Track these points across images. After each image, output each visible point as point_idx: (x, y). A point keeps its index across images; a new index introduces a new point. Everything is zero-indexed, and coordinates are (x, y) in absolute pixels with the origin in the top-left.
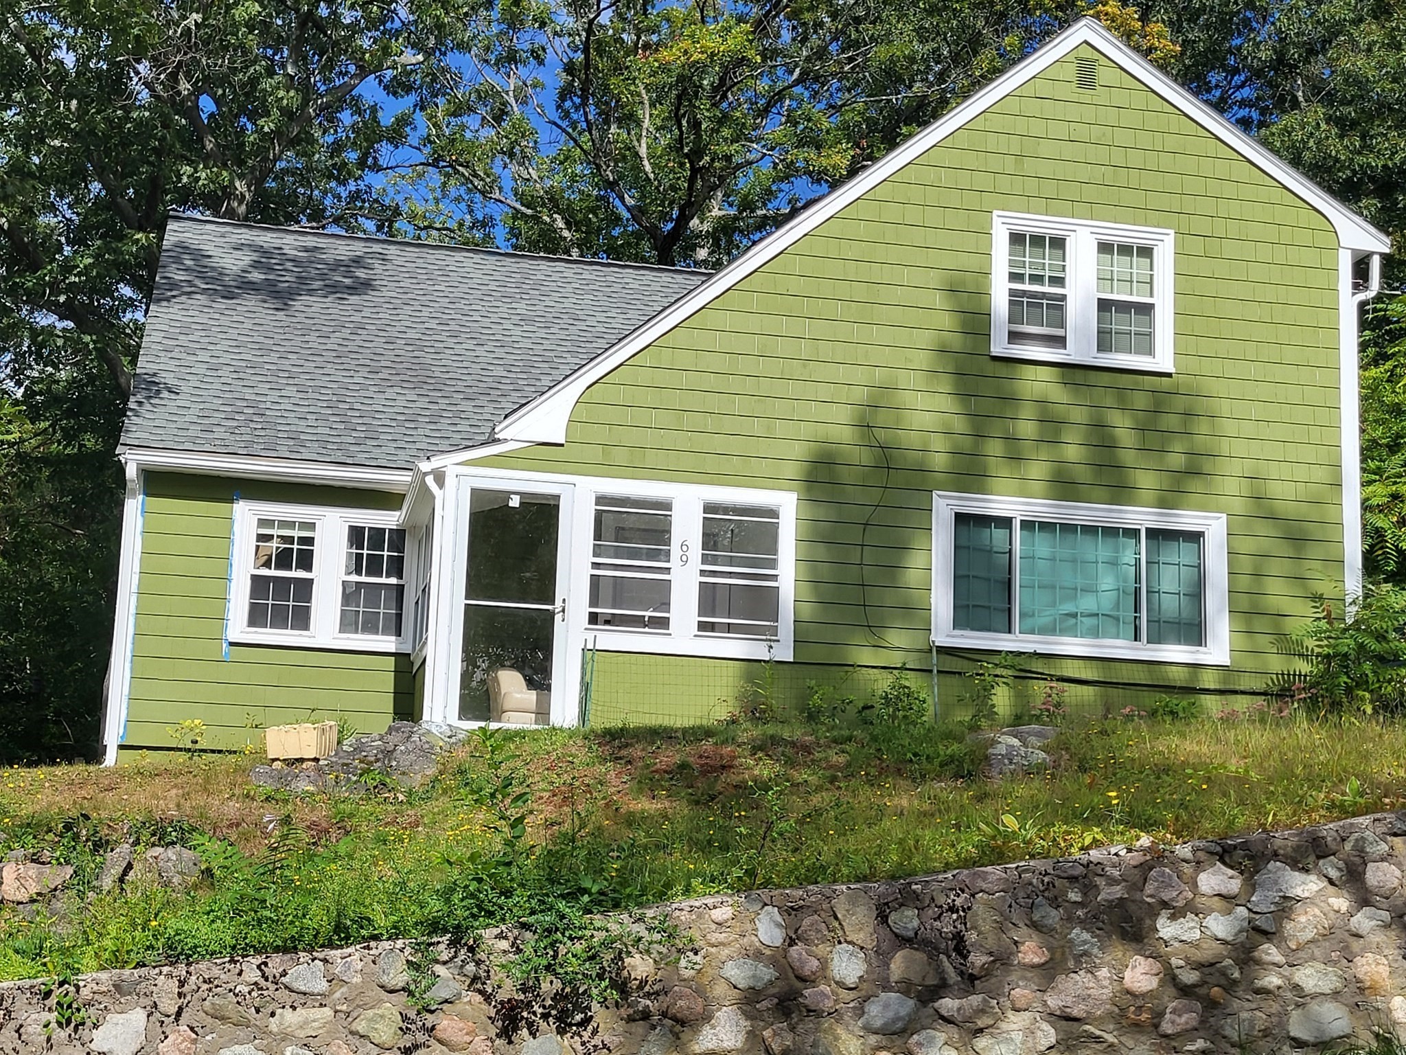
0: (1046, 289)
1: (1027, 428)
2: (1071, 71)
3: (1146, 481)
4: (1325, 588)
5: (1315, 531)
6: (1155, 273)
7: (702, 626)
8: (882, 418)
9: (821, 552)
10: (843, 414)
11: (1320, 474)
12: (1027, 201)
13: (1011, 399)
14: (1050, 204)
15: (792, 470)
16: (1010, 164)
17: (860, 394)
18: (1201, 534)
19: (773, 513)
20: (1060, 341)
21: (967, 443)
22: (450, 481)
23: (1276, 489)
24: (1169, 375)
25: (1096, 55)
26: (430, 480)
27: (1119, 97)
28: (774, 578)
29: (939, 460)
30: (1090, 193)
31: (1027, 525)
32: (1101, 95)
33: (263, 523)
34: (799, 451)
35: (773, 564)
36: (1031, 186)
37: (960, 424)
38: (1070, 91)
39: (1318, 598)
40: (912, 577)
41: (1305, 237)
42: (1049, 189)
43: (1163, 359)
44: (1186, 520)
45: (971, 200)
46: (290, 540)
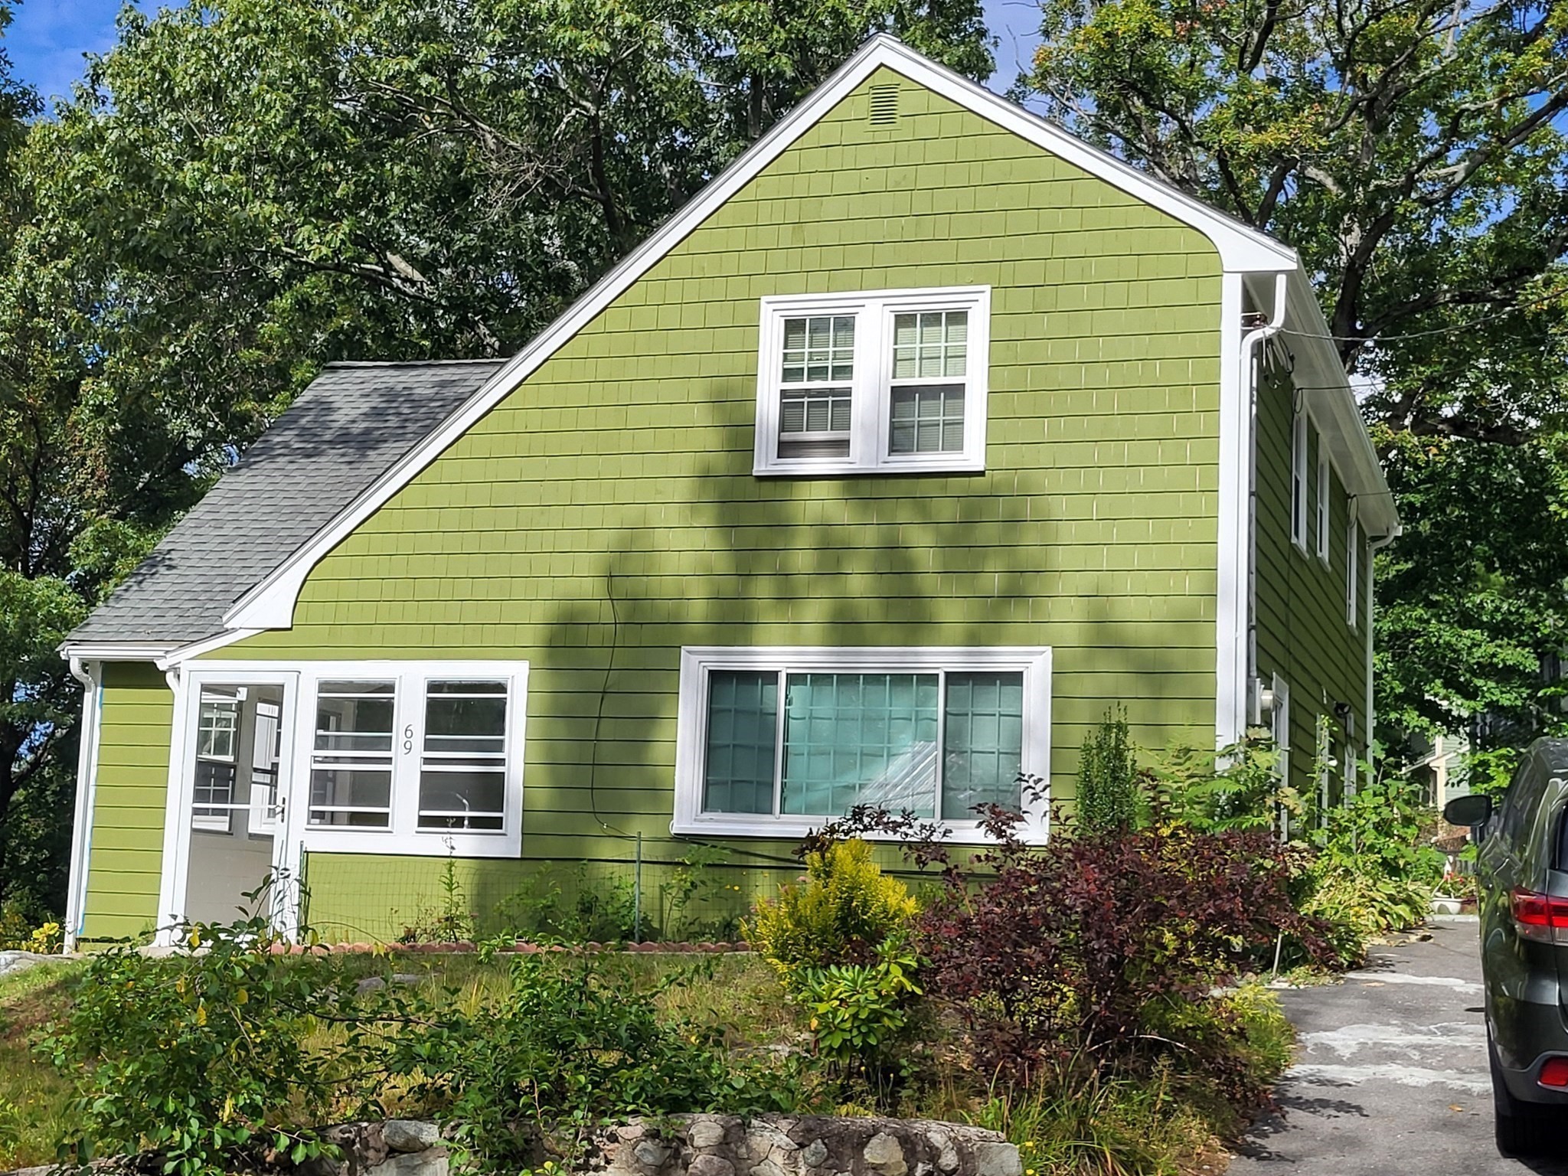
0: (830, 384)
1: (802, 560)
2: (863, 105)
3: (952, 612)
6: (968, 343)
7: (424, 821)
8: (634, 566)
9: (561, 729)
10: (587, 565)
12: (807, 278)
13: (784, 526)
14: (833, 277)
15: (531, 635)
16: (786, 235)
17: (605, 540)
18: (1018, 674)
19: (501, 687)
20: (841, 446)
21: (729, 586)
22: (185, 676)
23: (1124, 608)
24: (982, 474)
25: (897, 79)
27: (927, 127)
28: (501, 762)
29: (698, 610)
30: (885, 255)
31: (793, 679)
32: (902, 128)
34: (540, 612)
35: (499, 746)
36: (812, 258)
37: (722, 563)
38: (865, 130)
40: (657, 753)
41: (1176, 266)
42: (834, 258)
43: (972, 456)
44: (1002, 658)
45: (736, 288)
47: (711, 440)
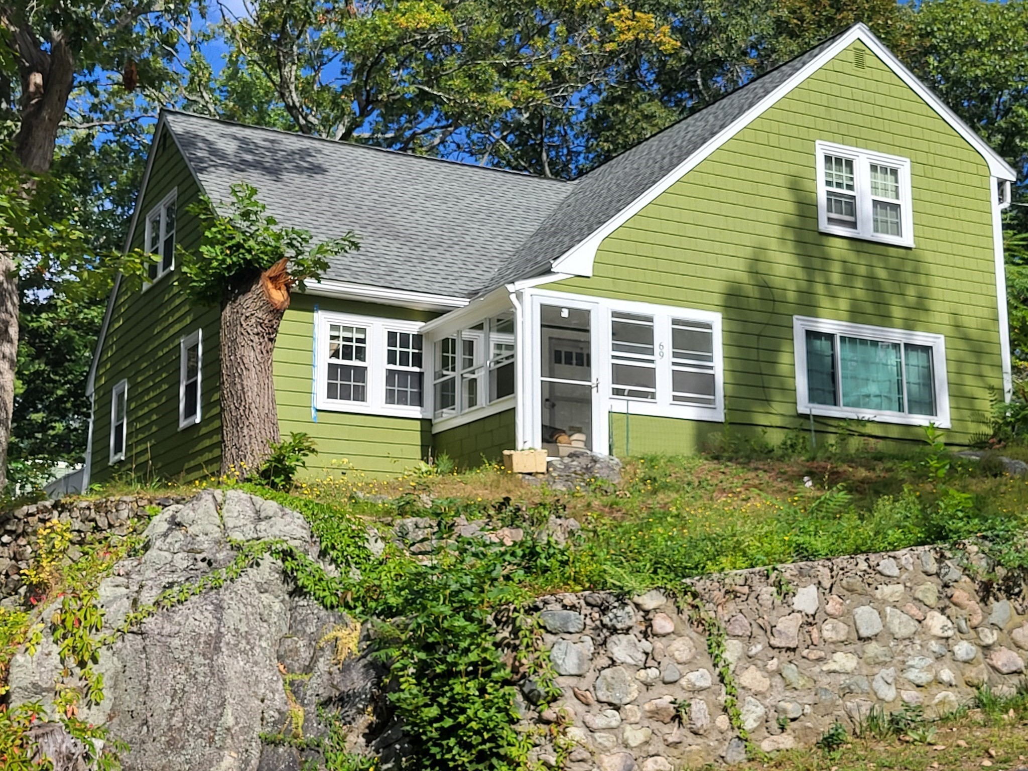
0: (845, 191)
1: (836, 278)
2: (851, 56)
3: (897, 312)
4: (995, 382)
5: (987, 348)
6: (899, 185)
7: (675, 398)
8: (762, 267)
9: (735, 352)
10: (741, 264)
11: (986, 313)
13: (826, 259)
14: (844, 138)
15: (717, 299)
16: (822, 111)
17: (748, 252)
18: (931, 347)
19: (709, 326)
20: (854, 225)
21: (804, 285)
22: (526, 298)
23: (968, 322)
24: (910, 249)
25: (864, 48)
26: (513, 297)
27: (877, 75)
28: (711, 368)
29: (791, 296)
30: (865, 133)
31: (843, 339)
32: (867, 72)
33: (334, 327)
34: (719, 286)
35: (710, 359)
36: (834, 126)
37: (800, 274)
38: (851, 68)
39: (991, 388)
40: (783, 369)
41: (973, 168)
42: (844, 129)
43: (907, 239)
44: (920, 338)
45: (803, 133)
46: (350, 340)
47: (790, 207)
